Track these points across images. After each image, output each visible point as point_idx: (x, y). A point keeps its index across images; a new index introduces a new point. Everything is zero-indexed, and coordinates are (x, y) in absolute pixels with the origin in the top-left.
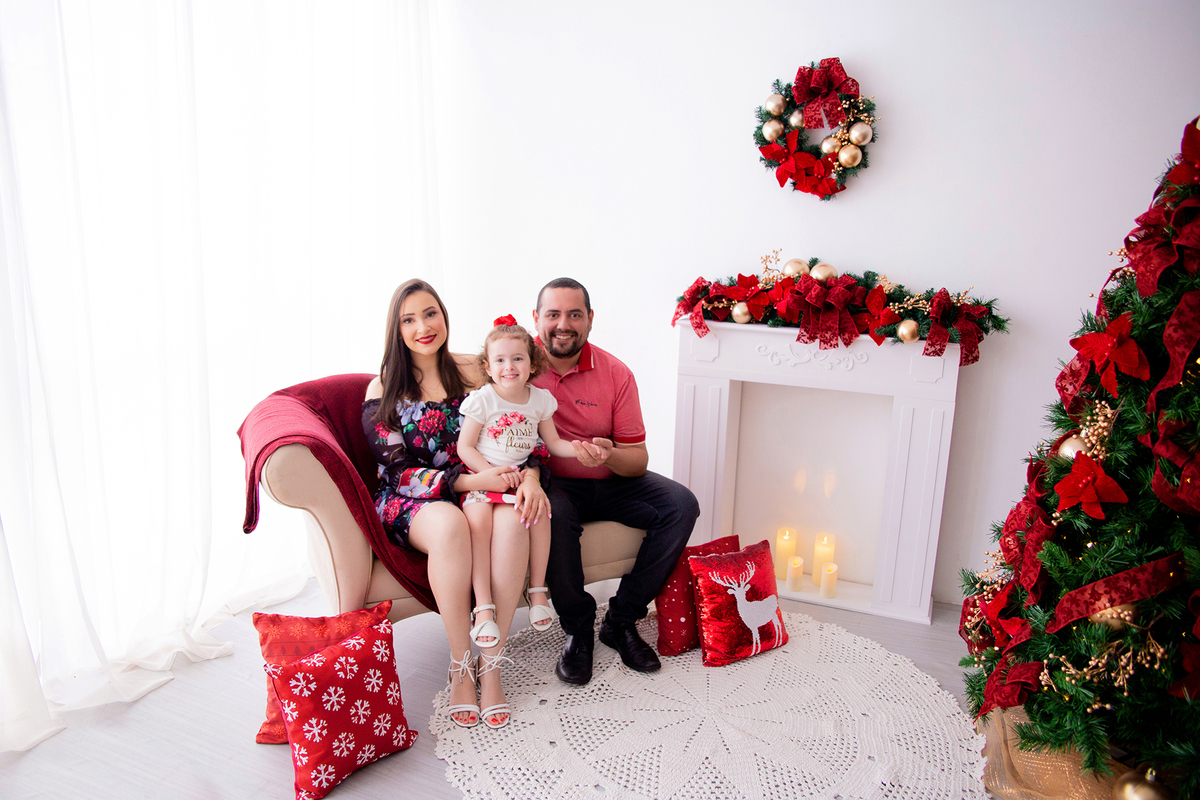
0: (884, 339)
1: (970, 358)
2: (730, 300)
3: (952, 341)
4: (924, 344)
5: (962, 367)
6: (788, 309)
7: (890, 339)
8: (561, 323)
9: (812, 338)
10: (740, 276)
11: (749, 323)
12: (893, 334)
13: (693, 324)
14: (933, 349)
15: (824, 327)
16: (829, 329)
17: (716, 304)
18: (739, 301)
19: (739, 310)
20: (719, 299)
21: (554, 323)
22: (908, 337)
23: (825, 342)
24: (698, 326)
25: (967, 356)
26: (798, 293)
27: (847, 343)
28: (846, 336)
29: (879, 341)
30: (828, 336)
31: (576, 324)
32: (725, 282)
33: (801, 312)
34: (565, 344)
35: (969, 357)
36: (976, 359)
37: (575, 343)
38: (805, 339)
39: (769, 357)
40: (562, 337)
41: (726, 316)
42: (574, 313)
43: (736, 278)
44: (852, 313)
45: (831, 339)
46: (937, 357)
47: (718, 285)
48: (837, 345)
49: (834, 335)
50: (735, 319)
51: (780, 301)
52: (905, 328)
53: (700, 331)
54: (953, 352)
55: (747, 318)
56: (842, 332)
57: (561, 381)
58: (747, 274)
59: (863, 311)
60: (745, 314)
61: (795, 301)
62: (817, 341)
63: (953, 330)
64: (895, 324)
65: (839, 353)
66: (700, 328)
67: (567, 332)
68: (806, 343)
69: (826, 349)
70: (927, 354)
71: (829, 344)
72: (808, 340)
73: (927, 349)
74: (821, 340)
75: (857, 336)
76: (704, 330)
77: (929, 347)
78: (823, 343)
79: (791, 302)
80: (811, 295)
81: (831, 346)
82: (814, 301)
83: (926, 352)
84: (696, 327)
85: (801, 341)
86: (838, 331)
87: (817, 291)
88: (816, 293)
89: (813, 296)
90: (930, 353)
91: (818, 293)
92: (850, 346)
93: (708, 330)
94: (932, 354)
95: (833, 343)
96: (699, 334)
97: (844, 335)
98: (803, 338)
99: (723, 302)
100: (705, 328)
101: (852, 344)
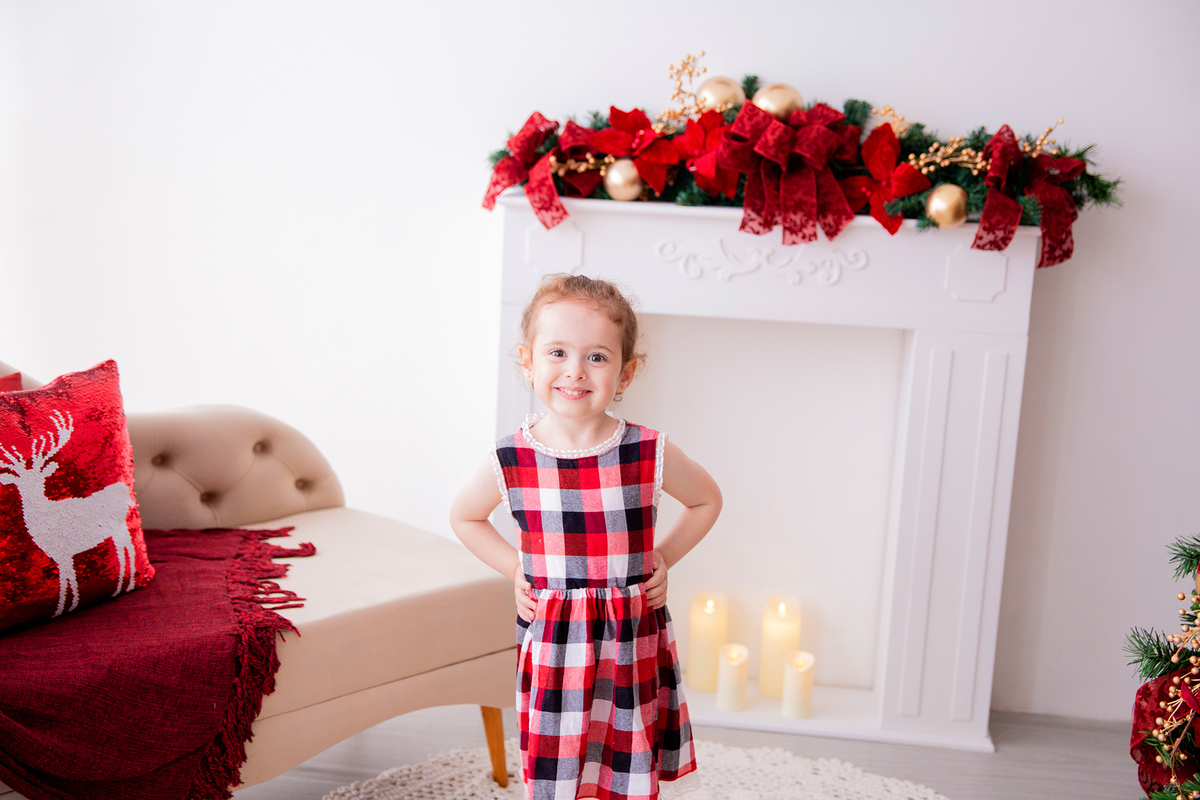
0: (900, 223)
1: (1058, 253)
2: (599, 157)
3: (1027, 222)
4: (974, 229)
5: (1043, 270)
6: (718, 170)
7: (910, 224)
9: (768, 224)
10: (613, 110)
11: (638, 199)
12: (918, 212)
13: (533, 202)
14: (991, 237)
15: (788, 203)
16: (799, 205)
17: (572, 164)
18: (617, 158)
19: (620, 174)
20: (578, 153)
22: (949, 216)
23: (792, 230)
24: (545, 206)
25: (1052, 249)
26: (736, 137)
27: (832, 233)
28: (830, 219)
29: (892, 226)
30: (797, 218)
32: (584, 122)
33: (742, 176)
35: (1056, 250)
36: (1067, 254)
38: (757, 227)
39: (681, 265)
41: (595, 188)
43: (605, 113)
44: (839, 176)
45: (803, 226)
46: (996, 253)
47: (571, 127)
48: (815, 235)
49: (809, 216)
50: (612, 192)
51: (700, 155)
52: (942, 200)
53: (547, 216)
54: (1027, 241)
55: (635, 190)
56: (821, 212)
58: (627, 108)
59: (860, 173)
60: (633, 183)
61: (733, 153)
62: (778, 230)
63: (1028, 201)
64: (920, 193)
65: (817, 254)
66: (547, 209)
68: (758, 233)
69: (794, 243)
70: (979, 247)
71: (800, 235)
72: (761, 229)
73: (981, 238)
74: (785, 228)
75: (850, 218)
76: (556, 214)
77: (984, 234)
78: (788, 233)
79: (725, 155)
80: (767, 141)
81: (804, 237)
82: (772, 152)
83: (979, 242)
84: (540, 209)
85: (747, 229)
86: (814, 211)
87: (777, 133)
88: (775, 137)
89: (771, 143)
90: (985, 245)
91: (780, 137)
92: (837, 239)
93: (565, 213)
94: (988, 246)
95: (808, 231)
96: (549, 221)
97: (825, 217)
98: (751, 224)
99: (587, 161)
100: (558, 209)
101: (840, 234)
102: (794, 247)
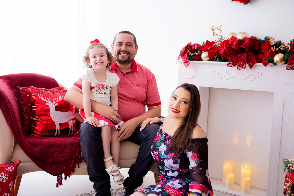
0: (268, 64)
2: (201, 51)
4: (286, 65)
6: (225, 52)
7: (271, 64)
8: (123, 48)
9: (234, 65)
10: (207, 42)
11: (209, 61)
12: (272, 61)
13: (183, 61)
14: (291, 66)
15: (240, 59)
16: (242, 60)
17: (195, 53)
18: (205, 51)
19: (204, 55)
21: (120, 48)
22: (279, 61)
27: (251, 67)
28: (251, 64)
30: (242, 63)
31: (129, 49)
32: (201, 44)
33: (230, 53)
34: (124, 57)
37: (129, 58)
38: (231, 65)
39: (217, 75)
40: (123, 54)
41: (199, 58)
42: (129, 44)
43: (205, 42)
44: (254, 53)
45: (243, 65)
46: (293, 70)
47: (195, 45)
48: (246, 67)
49: (245, 63)
50: (203, 59)
51: (222, 49)
52: (277, 58)
53: (186, 64)
56: (248, 62)
57: (124, 75)
60: (207, 57)
61: (227, 48)
64: (273, 57)
65: (246, 72)
66: (186, 62)
67: (125, 52)
68: (231, 67)
69: (240, 69)
70: (288, 69)
71: (242, 67)
72: (232, 66)
73: (288, 67)
74: (238, 65)
75: (255, 63)
76: (188, 63)
77: (289, 66)
78: (239, 67)
79: (226, 49)
80: (234, 44)
81: (243, 68)
82: (235, 47)
83: (288, 68)
84: (184, 62)
85: (229, 66)
86: (246, 61)
87: (236, 42)
88: (236, 43)
89: (235, 45)
90: (290, 69)
91: (237, 43)
92: (252, 68)
93: (189, 63)
94: (291, 69)
95: (244, 66)
96: (186, 65)
97: (250, 63)
98: (230, 64)
99: (198, 52)
100: (188, 62)
101: (253, 67)
102: (240, 70)
